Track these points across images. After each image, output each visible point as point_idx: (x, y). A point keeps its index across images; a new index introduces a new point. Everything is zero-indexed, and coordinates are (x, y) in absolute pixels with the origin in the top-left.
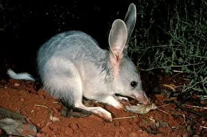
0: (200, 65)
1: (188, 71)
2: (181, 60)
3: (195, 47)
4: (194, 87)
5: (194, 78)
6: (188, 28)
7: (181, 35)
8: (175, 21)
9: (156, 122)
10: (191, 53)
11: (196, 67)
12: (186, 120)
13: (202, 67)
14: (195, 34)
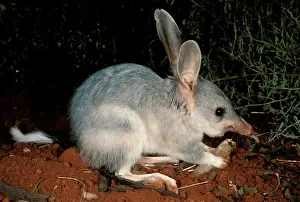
0: (289, 101)
1: (273, 110)
2: (260, 95)
3: (280, 76)
4: (285, 133)
5: (283, 120)
6: (266, 48)
7: (257, 60)
8: (246, 40)
9: (238, 188)
10: (275, 83)
11: (284, 104)
12: (281, 182)
13: (292, 103)
14: (278, 56)
